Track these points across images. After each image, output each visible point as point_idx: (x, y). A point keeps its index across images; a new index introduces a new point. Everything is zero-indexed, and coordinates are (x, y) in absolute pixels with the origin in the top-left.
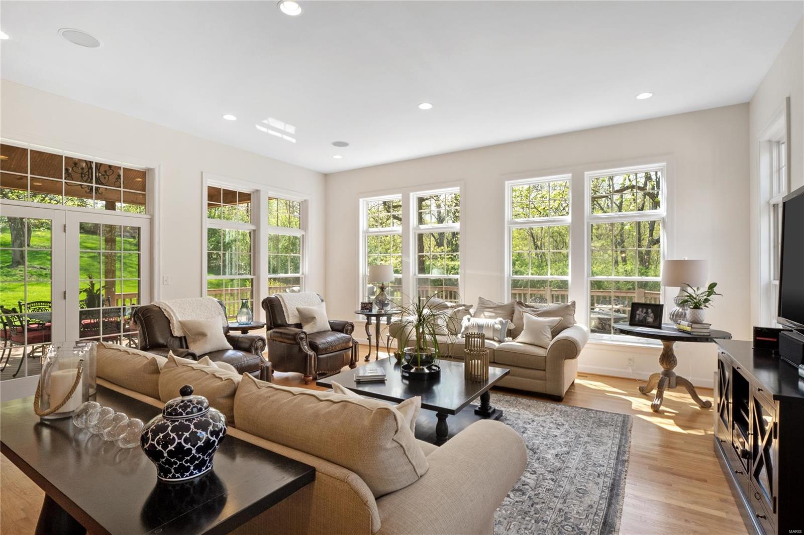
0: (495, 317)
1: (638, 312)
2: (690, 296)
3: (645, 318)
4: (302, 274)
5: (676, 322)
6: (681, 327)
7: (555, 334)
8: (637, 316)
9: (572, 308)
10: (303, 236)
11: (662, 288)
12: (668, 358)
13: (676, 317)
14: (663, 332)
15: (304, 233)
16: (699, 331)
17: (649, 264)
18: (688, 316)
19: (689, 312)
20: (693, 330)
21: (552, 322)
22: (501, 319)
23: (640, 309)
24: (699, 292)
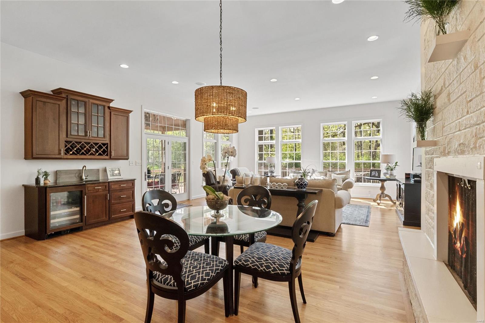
0: (321, 176)
1: (372, 173)
2: (390, 166)
3: (375, 175)
4: (230, 161)
5: (385, 176)
6: (387, 177)
7: (343, 181)
8: (372, 174)
9: (349, 172)
10: (230, 144)
11: (381, 164)
12: (383, 188)
13: (385, 174)
14: (381, 178)
15: (231, 143)
16: (392, 178)
17: (376, 157)
18: (389, 174)
19: (389, 171)
20: (391, 177)
21: (343, 176)
22: (323, 176)
23: (373, 172)
24: (392, 165)
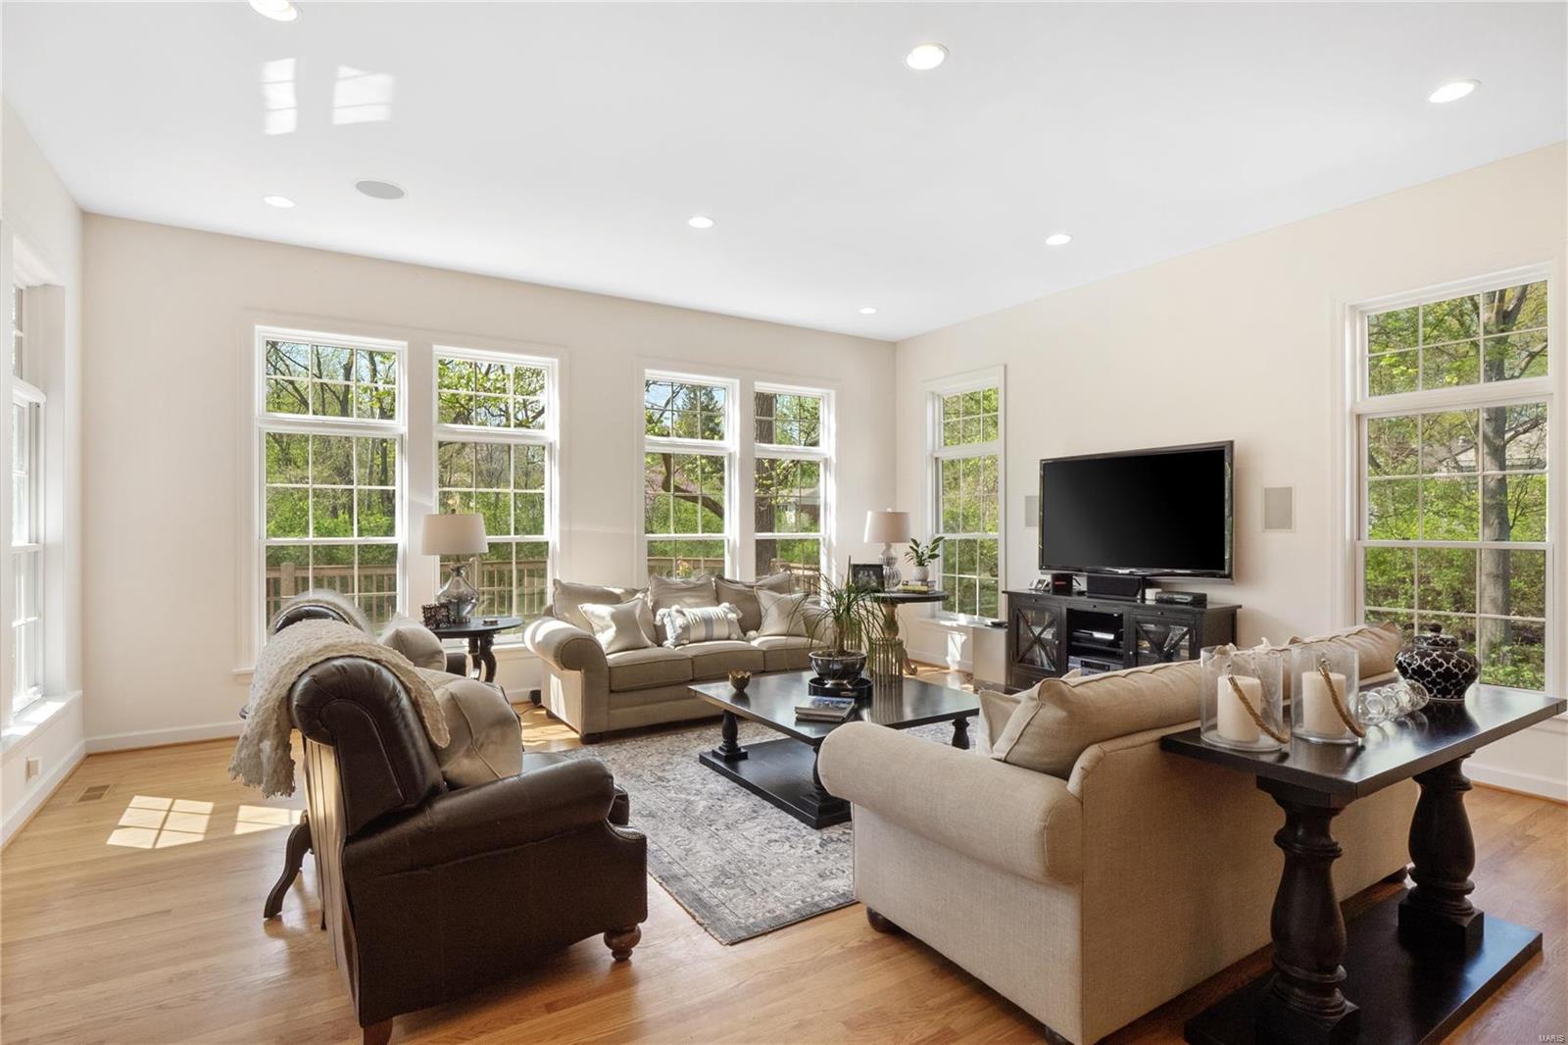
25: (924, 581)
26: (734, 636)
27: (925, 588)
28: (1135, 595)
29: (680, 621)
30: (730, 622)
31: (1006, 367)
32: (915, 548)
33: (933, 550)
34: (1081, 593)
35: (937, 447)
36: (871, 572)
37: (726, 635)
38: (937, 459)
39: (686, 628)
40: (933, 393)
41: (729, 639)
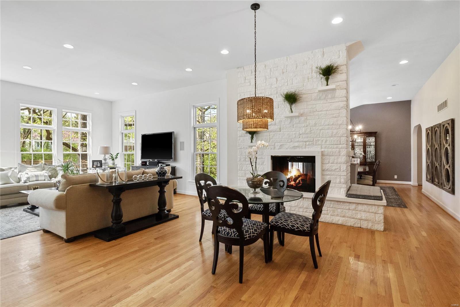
25: (114, 164)
26: (46, 179)
27: (113, 166)
28: (157, 165)
29: (27, 176)
30: (45, 176)
31: (136, 111)
32: (111, 156)
33: (116, 156)
34: (148, 165)
35: (122, 130)
36: (98, 162)
37: (44, 179)
38: (122, 133)
39: (28, 178)
40: (121, 116)
41: (45, 180)
